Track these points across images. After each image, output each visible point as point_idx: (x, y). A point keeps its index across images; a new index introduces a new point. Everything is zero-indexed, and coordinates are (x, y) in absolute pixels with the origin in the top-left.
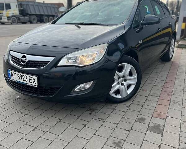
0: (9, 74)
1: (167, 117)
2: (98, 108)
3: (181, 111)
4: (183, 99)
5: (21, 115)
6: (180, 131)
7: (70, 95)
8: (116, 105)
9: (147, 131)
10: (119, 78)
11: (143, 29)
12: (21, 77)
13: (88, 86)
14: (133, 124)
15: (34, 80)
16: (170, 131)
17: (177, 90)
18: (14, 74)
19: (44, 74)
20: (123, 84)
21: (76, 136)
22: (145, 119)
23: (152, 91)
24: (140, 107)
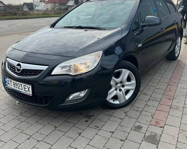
0: (5, 82)
1: (165, 124)
2: (95, 115)
3: (181, 118)
4: (185, 104)
5: (18, 122)
6: (177, 141)
7: (64, 104)
8: (113, 111)
9: (143, 140)
10: (117, 84)
11: (144, 31)
12: (17, 85)
13: (82, 94)
14: (129, 133)
15: (29, 89)
16: (167, 141)
17: (180, 93)
18: (10, 82)
19: (40, 82)
20: (120, 90)
21: (70, 146)
22: (142, 127)
23: (153, 95)
24: (138, 114)
